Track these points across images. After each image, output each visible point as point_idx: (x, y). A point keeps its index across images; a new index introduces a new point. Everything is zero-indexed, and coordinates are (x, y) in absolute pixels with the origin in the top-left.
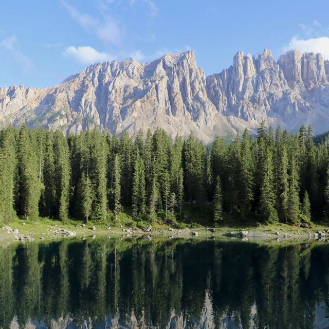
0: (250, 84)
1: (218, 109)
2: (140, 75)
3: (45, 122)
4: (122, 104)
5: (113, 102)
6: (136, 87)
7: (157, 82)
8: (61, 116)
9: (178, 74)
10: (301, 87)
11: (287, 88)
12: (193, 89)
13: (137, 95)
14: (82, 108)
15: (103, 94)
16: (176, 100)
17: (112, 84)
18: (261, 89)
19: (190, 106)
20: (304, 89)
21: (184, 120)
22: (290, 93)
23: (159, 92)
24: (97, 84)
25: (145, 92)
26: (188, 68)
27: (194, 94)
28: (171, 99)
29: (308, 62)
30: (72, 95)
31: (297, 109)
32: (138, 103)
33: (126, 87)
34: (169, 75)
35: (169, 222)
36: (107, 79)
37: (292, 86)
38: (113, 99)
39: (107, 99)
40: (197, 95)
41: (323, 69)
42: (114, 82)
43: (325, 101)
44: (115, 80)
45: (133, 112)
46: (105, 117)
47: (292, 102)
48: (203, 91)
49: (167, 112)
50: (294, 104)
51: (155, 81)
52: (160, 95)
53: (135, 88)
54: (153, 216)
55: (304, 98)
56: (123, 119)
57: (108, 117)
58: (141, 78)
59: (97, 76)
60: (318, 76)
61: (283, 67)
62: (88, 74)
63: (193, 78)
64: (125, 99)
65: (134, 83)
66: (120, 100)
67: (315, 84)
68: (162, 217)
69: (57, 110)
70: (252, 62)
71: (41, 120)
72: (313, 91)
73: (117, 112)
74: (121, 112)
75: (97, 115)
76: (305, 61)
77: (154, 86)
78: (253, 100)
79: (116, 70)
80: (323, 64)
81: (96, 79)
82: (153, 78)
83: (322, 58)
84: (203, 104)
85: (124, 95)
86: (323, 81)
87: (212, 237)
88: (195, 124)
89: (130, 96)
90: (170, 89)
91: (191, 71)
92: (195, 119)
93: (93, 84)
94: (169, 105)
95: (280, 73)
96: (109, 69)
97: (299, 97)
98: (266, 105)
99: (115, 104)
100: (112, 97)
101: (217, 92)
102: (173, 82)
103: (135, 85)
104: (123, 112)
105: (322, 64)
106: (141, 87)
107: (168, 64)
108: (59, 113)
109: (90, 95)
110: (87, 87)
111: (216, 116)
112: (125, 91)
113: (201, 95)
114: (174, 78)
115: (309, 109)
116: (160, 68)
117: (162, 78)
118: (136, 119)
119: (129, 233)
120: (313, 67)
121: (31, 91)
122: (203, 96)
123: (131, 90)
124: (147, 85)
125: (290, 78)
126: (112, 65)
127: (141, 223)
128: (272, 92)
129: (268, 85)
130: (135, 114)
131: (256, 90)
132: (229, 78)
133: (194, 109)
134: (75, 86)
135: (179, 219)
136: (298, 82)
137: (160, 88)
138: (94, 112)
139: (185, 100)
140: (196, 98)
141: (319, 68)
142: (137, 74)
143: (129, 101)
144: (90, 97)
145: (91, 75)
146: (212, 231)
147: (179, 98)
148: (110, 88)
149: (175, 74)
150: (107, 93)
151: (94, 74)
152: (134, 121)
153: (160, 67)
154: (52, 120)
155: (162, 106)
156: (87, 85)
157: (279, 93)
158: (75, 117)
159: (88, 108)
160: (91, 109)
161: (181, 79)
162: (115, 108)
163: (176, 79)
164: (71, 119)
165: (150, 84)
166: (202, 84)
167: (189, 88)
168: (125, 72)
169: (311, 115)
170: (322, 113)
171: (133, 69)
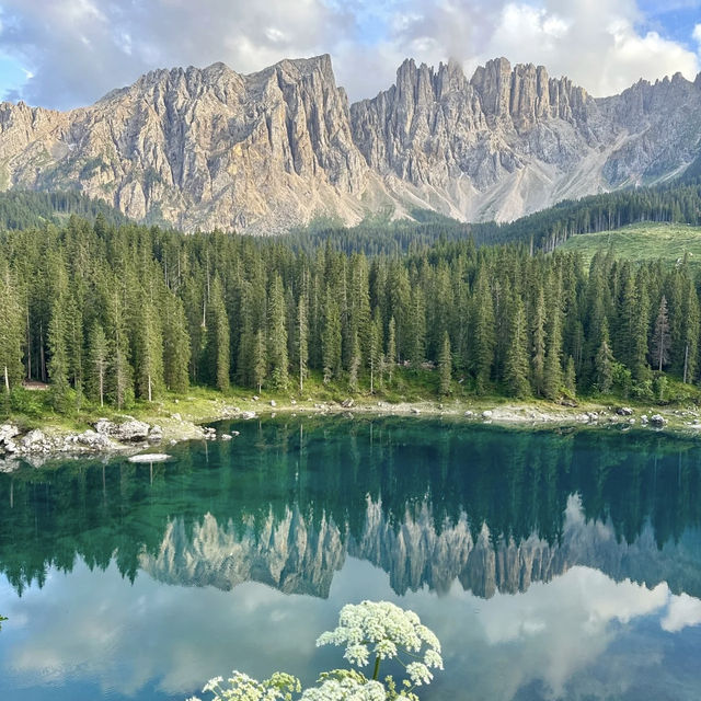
0: (423, 120)
1: (369, 163)
2: (239, 97)
3: (74, 176)
4: (211, 150)
5: (194, 146)
6: (234, 120)
7: (268, 112)
8: (104, 167)
9: (304, 98)
10: (507, 127)
11: (484, 127)
12: (329, 127)
13: (236, 133)
14: (139, 153)
15: (175, 129)
16: (301, 145)
17: (190, 112)
18: (441, 129)
19: (324, 158)
20: (512, 130)
21: (314, 182)
22: (488, 138)
23: (273, 130)
24: (163, 111)
25: (250, 128)
26: (320, 88)
27: (332, 136)
28: (293, 144)
29: (522, 82)
30: (119, 128)
31: (498, 164)
32: (238, 149)
33: (216, 119)
34: (288, 98)
36: (180, 102)
37: (492, 125)
38: (193, 139)
39: (183, 139)
40: (336, 137)
41: (546, 95)
42: (194, 108)
43: (546, 152)
44: (196, 104)
45: (228, 164)
46: (182, 172)
47: (492, 153)
48: (345, 130)
49: (287, 165)
50: (494, 157)
51: (265, 110)
52: (275, 136)
53: (232, 122)
55: (512, 146)
56: (213, 177)
57: (186, 172)
58: (241, 102)
59: (161, 93)
60: (537, 107)
61: (479, 89)
62: (146, 90)
63: (329, 108)
64: (214, 141)
65: (229, 112)
66: (205, 141)
67: (532, 122)
69: (94, 154)
70: (428, 78)
71: (67, 172)
73: (201, 163)
74: (209, 164)
75: (167, 168)
76: (518, 79)
77: (264, 119)
78: (429, 149)
79: (196, 85)
80: (547, 86)
81: (161, 100)
82: (261, 105)
83: (546, 75)
84: (345, 154)
85: (213, 133)
86: (545, 115)
88: (331, 189)
89: (224, 136)
90: (290, 126)
91: (325, 94)
92: (334, 180)
93: (156, 107)
94: (289, 155)
95: (474, 100)
96: (183, 82)
97: (504, 144)
98: (447, 158)
99: (198, 149)
100: (192, 135)
101: (368, 134)
102: (295, 112)
103: (232, 115)
104: (213, 164)
105: (545, 85)
106: (241, 120)
107: (286, 78)
108: (98, 161)
109: (153, 130)
110: (147, 115)
111: (367, 175)
112: (214, 126)
113: (342, 137)
114: (297, 106)
115: (518, 166)
116: (273, 86)
117: (277, 104)
118: (234, 177)
120: (531, 92)
121: (41, 115)
122: (347, 142)
123: (224, 125)
124: (252, 116)
125: (490, 110)
126: (188, 75)
127: (339, 395)
128: (460, 135)
129: (452, 122)
130: (233, 169)
131: (433, 132)
132: (390, 109)
133: (330, 163)
134: (123, 111)
136: (504, 116)
137: (274, 124)
138: (161, 163)
139: (315, 147)
140: (335, 143)
141: (539, 92)
142: (233, 96)
143: (223, 145)
144: (153, 132)
145: (151, 91)
147: (305, 143)
148: (188, 119)
149: (299, 98)
150: (183, 128)
151: (156, 90)
152: (231, 180)
153: (273, 84)
154: (87, 173)
155: (278, 155)
156: (146, 110)
157: (470, 137)
158: (128, 168)
159: (151, 153)
160: (156, 157)
161: (309, 108)
162: (198, 157)
163: (301, 108)
164: (121, 173)
165: (256, 114)
166: (344, 117)
167: (322, 125)
168: (211, 91)
169: (522, 176)
170: (539, 173)
171: (226, 84)
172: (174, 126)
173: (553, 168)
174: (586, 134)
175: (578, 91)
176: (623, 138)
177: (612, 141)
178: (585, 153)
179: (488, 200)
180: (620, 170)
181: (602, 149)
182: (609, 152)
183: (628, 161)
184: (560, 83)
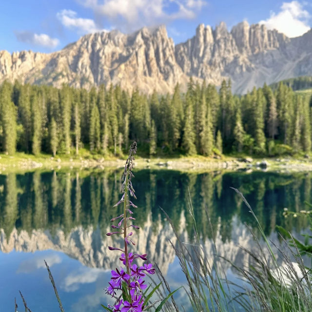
0: (208, 50)
1: (183, 71)
2: (124, 44)
3: (50, 80)
4: (111, 67)
5: (103, 66)
7: (137, 49)
8: (63, 76)
9: (153, 43)
10: (248, 52)
11: (237, 52)
12: (164, 55)
13: (122, 59)
14: (79, 69)
16: (151, 64)
17: (102, 51)
18: (216, 54)
19: (162, 69)
20: (250, 54)
21: (157, 80)
22: (239, 57)
23: (139, 58)
24: (90, 51)
25: (128, 57)
26: (160, 38)
27: (166, 60)
28: (148, 63)
29: (254, 32)
30: (71, 59)
31: (244, 69)
32: (123, 66)
33: (113, 54)
34: (146, 43)
35: (117, 155)
36: (98, 47)
37: (241, 52)
38: (103, 63)
39: (98, 63)
40: (168, 60)
41: (266, 37)
42: (104, 50)
43: (267, 63)
44: (105, 47)
45: (118, 73)
46: (98, 78)
47: (241, 64)
48: (172, 57)
49: (145, 74)
50: (241, 67)
51: (135, 49)
52: (139, 61)
53: (120, 55)
54: (105, 150)
55: (251, 60)
56: (112, 79)
57: (100, 77)
58: (125, 46)
59: (90, 44)
60: (262, 43)
61: (234, 35)
62: (83, 43)
63: (165, 46)
64: (112, 64)
65: (119, 50)
66: (108, 63)
67: (259, 48)
68: (112, 151)
69: (59, 70)
70: (211, 32)
71: (47, 79)
72: (257, 55)
73: (106, 73)
74: (110, 74)
75: (91, 76)
76: (252, 31)
77: (134, 53)
78: (211, 63)
79: (105, 40)
81: (90, 47)
82: (133, 47)
83: (266, 28)
84: (172, 67)
85: (112, 60)
86: (266, 47)
87: (148, 167)
88: (165, 83)
89: (117, 61)
90: (147, 55)
91: (163, 40)
92: (166, 78)
93: (88, 51)
94: (146, 68)
95: (232, 41)
96: (99, 39)
97: (246, 60)
98: (220, 67)
99: (105, 67)
100: (103, 61)
101: (183, 58)
102: (149, 49)
103: (120, 52)
104: (112, 73)
105: (266, 33)
106: (125, 54)
107: (145, 35)
108: (61, 74)
109: (85, 59)
110: (83, 53)
111: (182, 76)
112: (112, 56)
113: (170, 60)
114: (150, 47)
115: (253, 70)
116: (139, 39)
117: (141, 46)
118: (121, 79)
119: (87, 164)
120: (259, 35)
121: (39, 56)
122: (172, 61)
123: (117, 56)
124: (129, 52)
125: (240, 45)
126: (102, 36)
127: (96, 156)
128: (225, 56)
129: (222, 51)
130: (120, 75)
131: (213, 55)
132: (193, 46)
133: (165, 71)
134: (73, 52)
135: (125, 152)
136: (246, 48)
137: (139, 55)
138: (89, 73)
139: (158, 65)
140: (167, 62)
141: (263, 36)
142: (121, 43)
143: (116, 65)
144: (85, 61)
145: (86, 43)
146: (148, 161)
147: (154, 63)
148: (101, 54)
149: (151, 43)
150: (99, 58)
151: (88, 43)
152: (119, 81)
154: (55, 79)
155: (141, 69)
156: (83, 51)
157: (230, 57)
158: (74, 76)
159: (84, 70)
160: (86, 71)
161: (155, 47)
162: (105, 71)
163: (152, 47)
164: (71, 78)
165: (131, 51)
166: (171, 51)
167: (161, 55)
168: (112, 42)
169: (255, 74)
170: (263, 72)
171: (118, 39)
172: (95, 58)
173: (270, 70)
174: (286, 54)
175: (281, 35)
176: (304, 55)
177: (299, 57)
178: (285, 63)
179: (239, 85)
180: (302, 69)
181: (294, 60)
182: (297, 62)
183: (306, 66)
184: (273, 32)
